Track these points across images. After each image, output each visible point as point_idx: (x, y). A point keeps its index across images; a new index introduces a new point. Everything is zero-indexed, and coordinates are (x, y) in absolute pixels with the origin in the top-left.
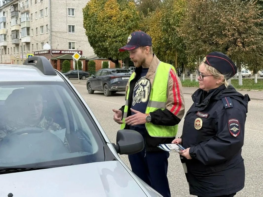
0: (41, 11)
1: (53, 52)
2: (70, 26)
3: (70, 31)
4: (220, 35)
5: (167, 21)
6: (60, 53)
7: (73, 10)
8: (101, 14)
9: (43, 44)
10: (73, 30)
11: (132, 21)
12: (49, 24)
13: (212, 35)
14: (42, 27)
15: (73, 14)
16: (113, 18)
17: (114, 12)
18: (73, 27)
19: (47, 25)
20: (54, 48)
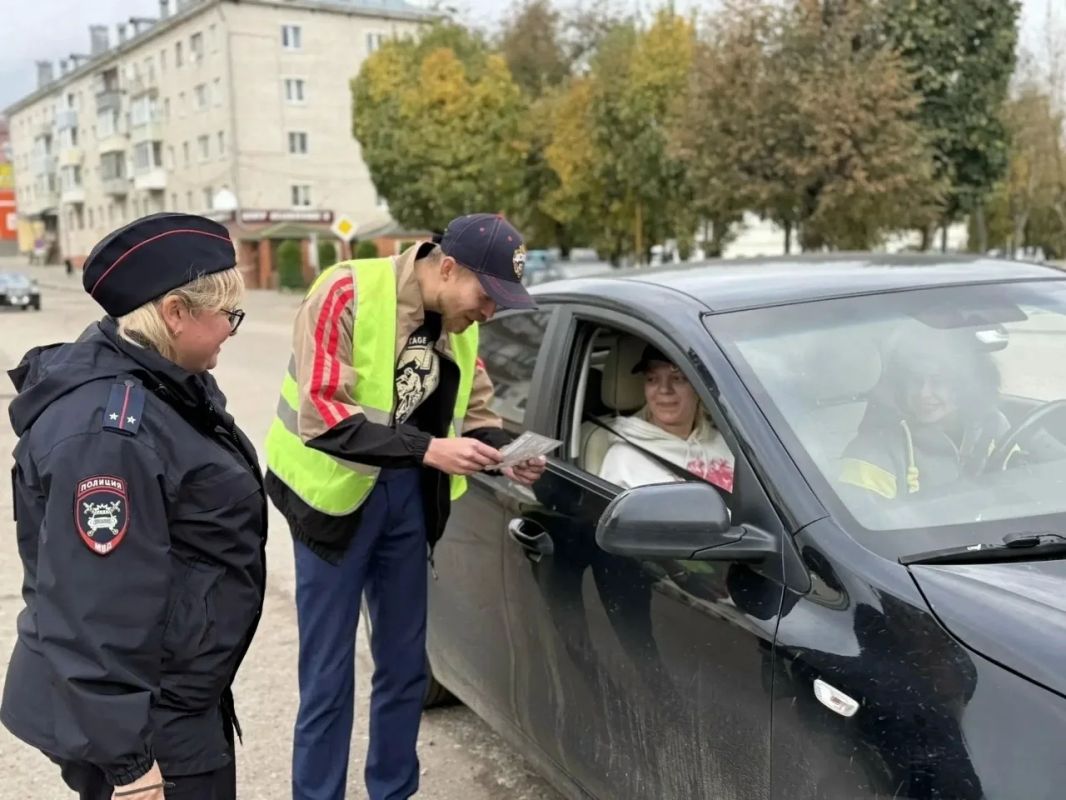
0: (200, 88)
1: (246, 216)
2: (292, 136)
3: (293, 149)
4: (798, 149)
5: (609, 112)
6: (267, 220)
7: (299, 83)
8: (412, 95)
9: (209, 191)
10: (303, 147)
11: (501, 114)
12: (227, 129)
13: (772, 150)
14: (204, 138)
15: (300, 97)
16: (450, 107)
17: (450, 87)
18: (303, 136)
19: (221, 134)
20: (246, 204)
